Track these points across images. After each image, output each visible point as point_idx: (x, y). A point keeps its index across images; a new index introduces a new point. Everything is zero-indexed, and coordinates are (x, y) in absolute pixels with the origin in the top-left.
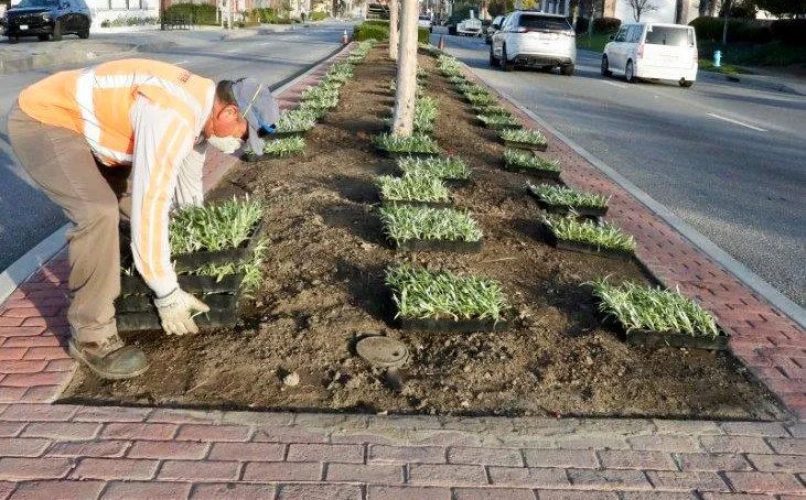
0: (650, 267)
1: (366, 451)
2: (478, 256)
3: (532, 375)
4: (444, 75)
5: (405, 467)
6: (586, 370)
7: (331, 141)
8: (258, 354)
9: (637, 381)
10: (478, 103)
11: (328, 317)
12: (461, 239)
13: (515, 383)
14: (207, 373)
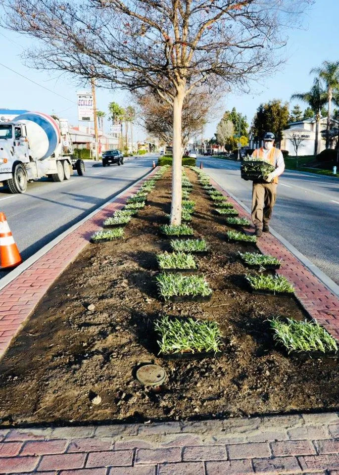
0: (302, 302)
1: (134, 455)
2: (209, 304)
3: (235, 386)
4: (201, 185)
5: (156, 466)
6: (265, 381)
7: (139, 228)
8: (79, 382)
9: (294, 386)
10: (217, 201)
11: (122, 352)
12: (200, 295)
13: (225, 392)
14: (47, 399)
